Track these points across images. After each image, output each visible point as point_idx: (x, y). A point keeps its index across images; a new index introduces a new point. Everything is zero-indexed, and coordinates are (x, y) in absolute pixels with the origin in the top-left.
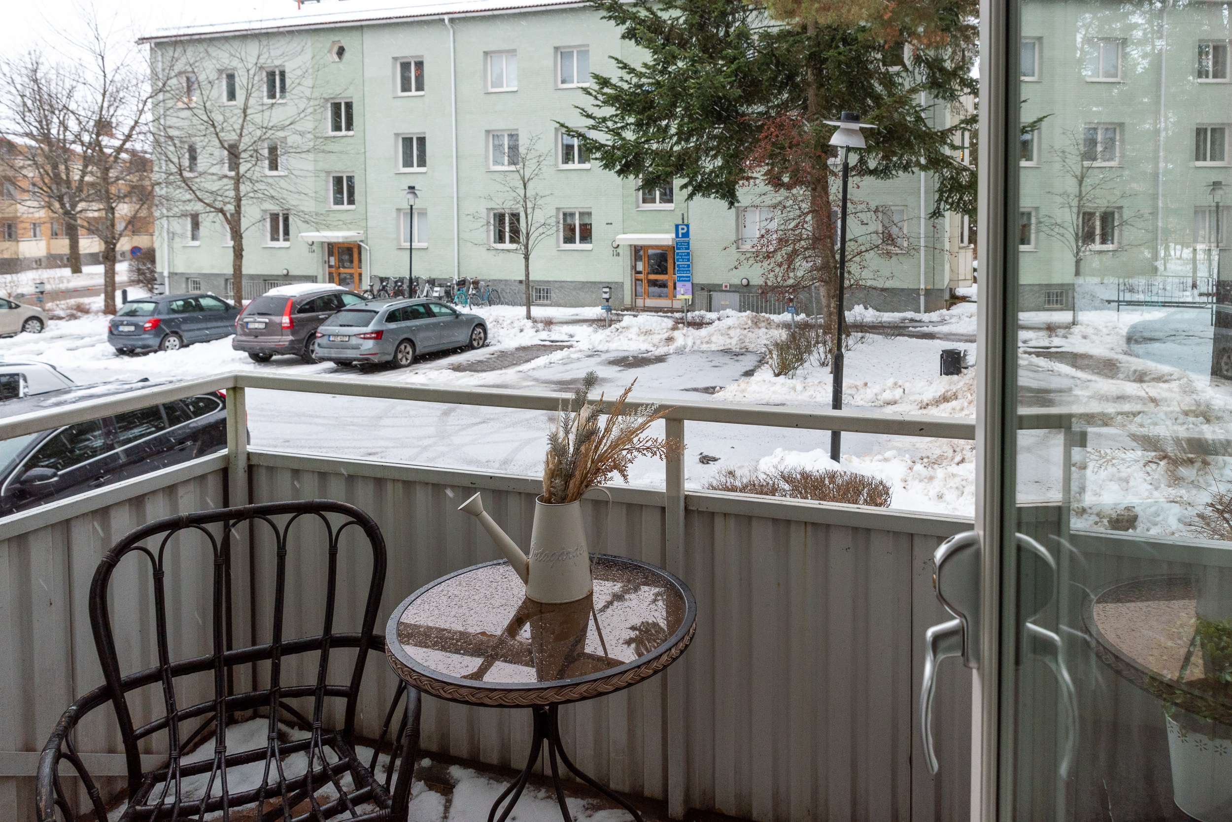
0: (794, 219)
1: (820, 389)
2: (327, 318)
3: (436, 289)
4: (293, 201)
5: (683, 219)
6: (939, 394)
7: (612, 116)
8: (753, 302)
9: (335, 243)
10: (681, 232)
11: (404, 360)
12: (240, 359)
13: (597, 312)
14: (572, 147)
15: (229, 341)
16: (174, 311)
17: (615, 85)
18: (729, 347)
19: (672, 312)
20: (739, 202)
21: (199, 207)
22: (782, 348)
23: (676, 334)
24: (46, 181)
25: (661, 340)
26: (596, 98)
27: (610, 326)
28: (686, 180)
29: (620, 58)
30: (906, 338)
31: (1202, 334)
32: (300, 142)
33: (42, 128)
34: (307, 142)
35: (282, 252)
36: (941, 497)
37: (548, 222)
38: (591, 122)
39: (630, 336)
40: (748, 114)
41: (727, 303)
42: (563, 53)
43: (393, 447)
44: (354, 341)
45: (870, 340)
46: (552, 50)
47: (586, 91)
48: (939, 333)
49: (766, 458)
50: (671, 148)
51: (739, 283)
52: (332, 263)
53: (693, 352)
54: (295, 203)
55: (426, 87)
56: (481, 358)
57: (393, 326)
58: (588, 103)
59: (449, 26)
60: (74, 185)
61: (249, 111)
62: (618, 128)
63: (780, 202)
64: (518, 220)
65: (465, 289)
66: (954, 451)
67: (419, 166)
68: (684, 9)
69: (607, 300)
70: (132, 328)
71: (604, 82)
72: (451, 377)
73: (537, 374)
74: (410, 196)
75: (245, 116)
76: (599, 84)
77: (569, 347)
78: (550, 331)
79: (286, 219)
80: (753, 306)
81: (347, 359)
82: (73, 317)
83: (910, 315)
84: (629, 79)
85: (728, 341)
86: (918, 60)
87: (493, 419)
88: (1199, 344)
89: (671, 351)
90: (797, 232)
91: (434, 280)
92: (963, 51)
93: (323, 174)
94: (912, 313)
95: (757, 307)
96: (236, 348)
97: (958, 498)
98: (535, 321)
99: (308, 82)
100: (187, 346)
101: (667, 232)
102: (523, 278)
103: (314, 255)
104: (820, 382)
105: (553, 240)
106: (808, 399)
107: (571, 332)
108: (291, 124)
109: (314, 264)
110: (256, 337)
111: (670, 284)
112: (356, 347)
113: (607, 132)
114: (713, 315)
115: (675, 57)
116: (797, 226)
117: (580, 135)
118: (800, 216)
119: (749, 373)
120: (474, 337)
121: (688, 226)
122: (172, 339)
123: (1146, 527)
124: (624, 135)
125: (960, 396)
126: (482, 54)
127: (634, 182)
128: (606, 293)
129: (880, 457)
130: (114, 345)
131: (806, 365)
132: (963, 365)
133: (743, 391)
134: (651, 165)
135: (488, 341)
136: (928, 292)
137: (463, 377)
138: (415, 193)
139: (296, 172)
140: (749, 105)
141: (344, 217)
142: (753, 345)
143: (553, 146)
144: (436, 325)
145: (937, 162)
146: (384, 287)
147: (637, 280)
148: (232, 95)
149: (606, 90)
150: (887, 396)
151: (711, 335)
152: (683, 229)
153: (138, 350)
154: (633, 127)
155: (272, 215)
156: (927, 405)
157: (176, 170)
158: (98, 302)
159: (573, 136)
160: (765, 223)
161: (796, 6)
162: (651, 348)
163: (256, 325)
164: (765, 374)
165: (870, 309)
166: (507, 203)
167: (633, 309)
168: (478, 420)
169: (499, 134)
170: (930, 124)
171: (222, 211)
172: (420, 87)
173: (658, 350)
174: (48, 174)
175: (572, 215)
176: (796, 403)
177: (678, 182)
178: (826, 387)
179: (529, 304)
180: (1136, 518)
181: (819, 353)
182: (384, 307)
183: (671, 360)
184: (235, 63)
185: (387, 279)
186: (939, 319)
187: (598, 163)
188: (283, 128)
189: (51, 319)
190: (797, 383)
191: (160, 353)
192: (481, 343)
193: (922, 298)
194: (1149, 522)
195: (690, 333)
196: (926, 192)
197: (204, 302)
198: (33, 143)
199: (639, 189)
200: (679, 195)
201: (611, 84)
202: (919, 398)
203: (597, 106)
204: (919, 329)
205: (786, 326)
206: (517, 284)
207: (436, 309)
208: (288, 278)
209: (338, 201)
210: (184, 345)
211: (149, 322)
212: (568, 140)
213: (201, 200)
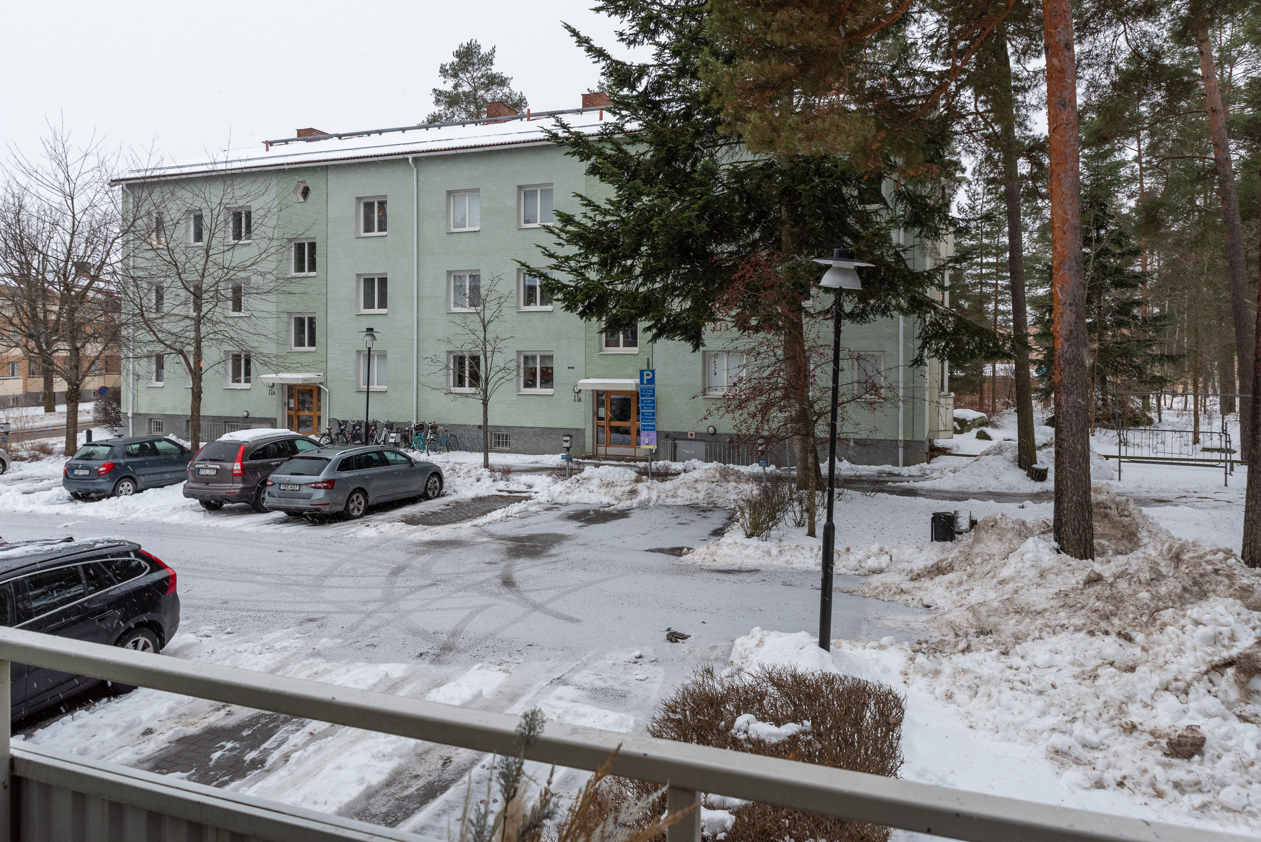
0: (769, 366)
1: (797, 553)
2: (278, 465)
3: (392, 435)
4: (253, 343)
5: (648, 364)
6: (931, 563)
7: (576, 255)
8: (720, 452)
9: (295, 385)
10: (646, 378)
11: (356, 510)
12: (191, 506)
13: (555, 460)
14: (535, 287)
15: (180, 487)
16: (129, 455)
17: (578, 223)
18: (696, 501)
19: (635, 461)
20: (704, 345)
21: (159, 348)
22: (755, 506)
23: (640, 486)
24: (25, 321)
25: (624, 492)
26: (559, 236)
27: (571, 476)
28: (651, 323)
29: (584, 195)
30: (886, 495)
31: (1216, 496)
32: (261, 283)
33: (23, 269)
34: (269, 282)
35: (243, 394)
36: (950, 697)
37: (509, 365)
38: (554, 262)
39: (591, 488)
40: (718, 253)
41: (693, 452)
42: (526, 192)
43: (335, 612)
44: (305, 490)
45: (848, 497)
46: (516, 189)
47: (549, 230)
48: (921, 489)
49: (742, 638)
50: (637, 289)
51: (705, 431)
52: (292, 405)
53: (658, 506)
54: (255, 344)
55: (388, 228)
56: (436, 509)
57: (345, 474)
58: (549, 241)
59: (413, 166)
60: (51, 325)
61: (211, 252)
62: (581, 267)
63: (754, 348)
64: (478, 365)
65: (423, 434)
66: (957, 635)
67: (380, 307)
68: (651, 143)
69: (568, 449)
70: (87, 472)
71: (567, 219)
72: (403, 531)
73: (492, 529)
74: (368, 338)
75: (208, 257)
76: (563, 221)
77: (528, 498)
78: (508, 480)
79: (248, 362)
80: (720, 457)
81: (297, 509)
82: (35, 458)
83: (887, 468)
84: (592, 215)
85: (695, 495)
86: (900, 196)
87: (444, 581)
88: (1215, 508)
89: (635, 506)
90: (772, 381)
91: (392, 424)
92: (943, 188)
93: (285, 316)
94: (890, 466)
95: (724, 457)
96: (187, 495)
97: (971, 699)
98: (493, 470)
99: (272, 221)
100: (140, 491)
101: (631, 377)
102: (481, 423)
103: (274, 397)
104: (797, 546)
105: (512, 386)
106: (784, 565)
107: (530, 482)
108: (252, 264)
109: (272, 407)
110: (207, 484)
111: (634, 432)
112: (308, 497)
113: (569, 273)
114: (677, 466)
115: (640, 194)
116: (772, 374)
117: (542, 275)
118: (775, 363)
119: (718, 533)
120: (429, 485)
121: (653, 372)
122: (126, 484)
123: (1216, 753)
124: (587, 275)
125: (956, 567)
126: (445, 194)
127: (596, 324)
128: (566, 441)
129: (875, 644)
130: (68, 490)
131: (781, 525)
132: (956, 530)
133: (713, 554)
134: (615, 307)
135: (444, 490)
136: (907, 444)
137: (415, 531)
138: (373, 335)
139: (256, 314)
140: (719, 244)
141: (305, 359)
142: (721, 501)
143: (514, 287)
144: (390, 474)
145: (919, 305)
146: (342, 430)
147: (598, 426)
148: (199, 237)
149: (569, 228)
150: (872, 563)
151: (677, 489)
152: (648, 375)
153: (93, 495)
154: (596, 266)
155: (233, 356)
156: (918, 575)
157: (138, 311)
158: (59, 443)
159: (535, 276)
160: (738, 370)
161: (775, 134)
162: (614, 502)
163: (208, 472)
164: (735, 536)
165: (845, 461)
166: (467, 345)
167: (596, 458)
168: (428, 582)
169: (461, 274)
170: (910, 264)
171: (181, 352)
172: (383, 227)
173: (621, 504)
174: (27, 315)
175: (534, 358)
176: (771, 569)
177: (642, 324)
178: (804, 552)
179: (486, 451)
180: (1203, 740)
181: (794, 512)
182: (336, 455)
183: (635, 515)
184: (199, 203)
185: (345, 422)
186: (919, 473)
187: (560, 305)
188: (244, 269)
189: (15, 460)
190: (771, 546)
191: (113, 499)
192: (436, 493)
193: (901, 451)
194: (1220, 746)
195: (654, 486)
196: (905, 338)
197: (160, 445)
198: (13, 284)
199: (601, 332)
200: (643, 338)
201: (575, 222)
202: (908, 566)
203: (560, 244)
204: (898, 484)
205: (756, 478)
206: (476, 429)
207: (390, 456)
208: (247, 422)
209: (300, 342)
210: (138, 491)
211: (104, 466)
212: (530, 281)
213: (162, 342)
